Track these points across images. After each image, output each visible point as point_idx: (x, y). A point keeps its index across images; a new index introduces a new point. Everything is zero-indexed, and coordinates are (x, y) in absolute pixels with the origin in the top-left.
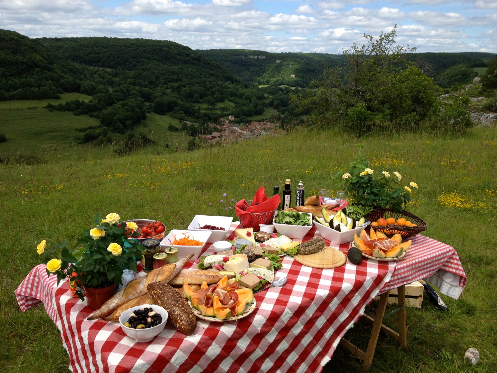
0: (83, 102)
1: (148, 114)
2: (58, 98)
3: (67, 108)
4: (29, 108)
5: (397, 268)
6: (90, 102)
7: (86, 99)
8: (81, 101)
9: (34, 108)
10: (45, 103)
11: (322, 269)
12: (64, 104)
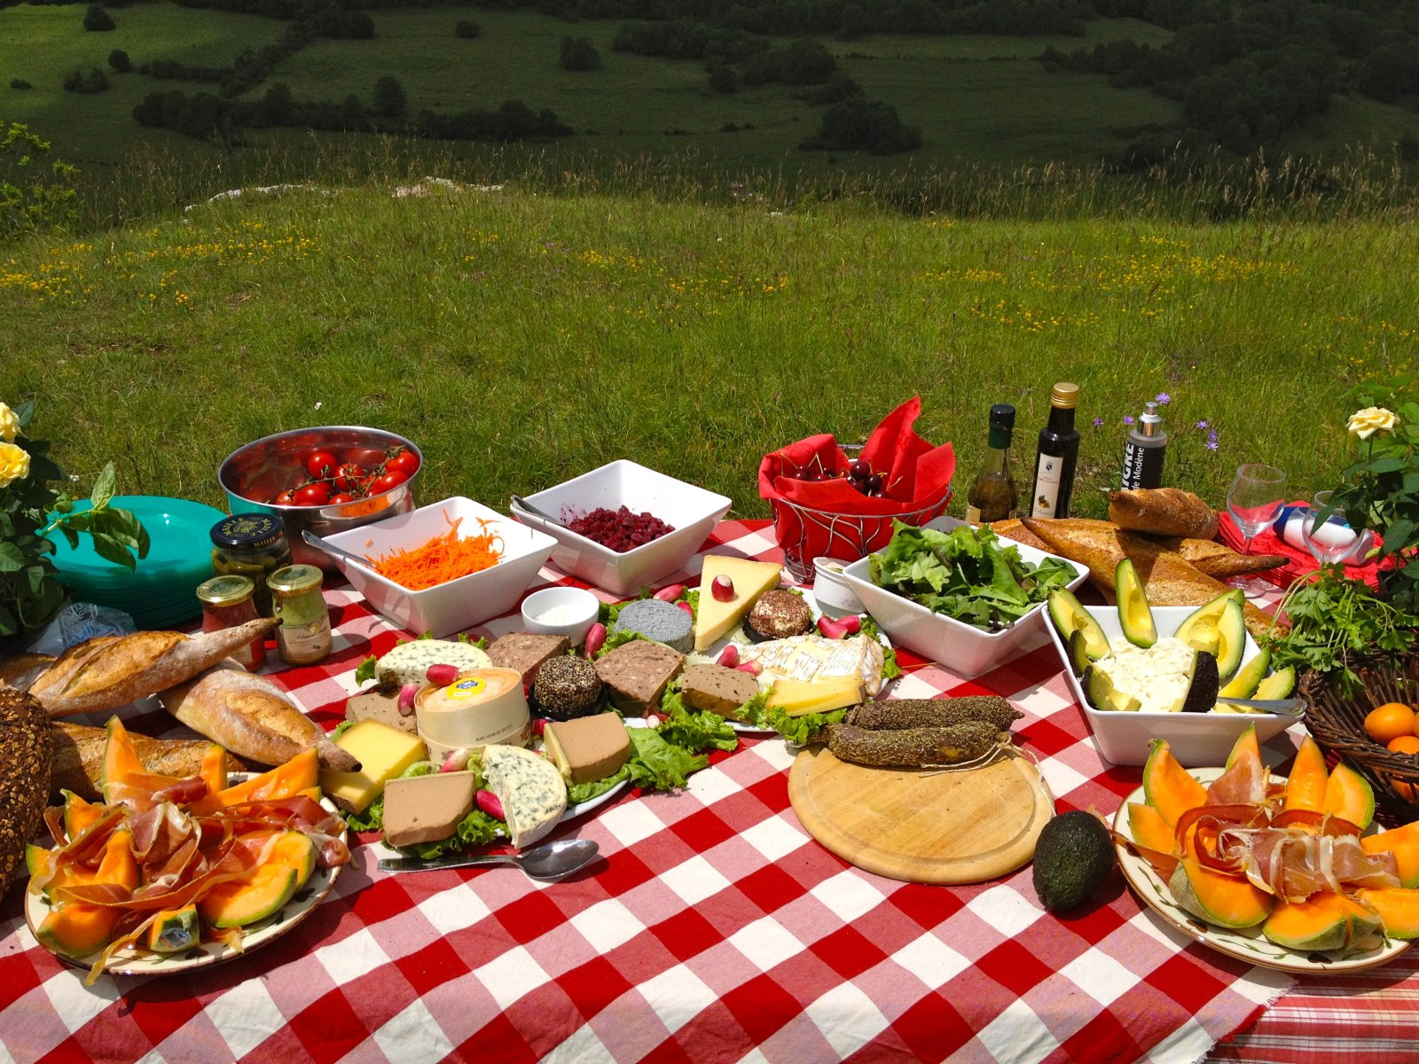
0: (1145, 47)
1: (1338, 97)
2: (1077, 33)
3: (1096, 64)
4: (995, 59)
5: (1271, 1015)
6: (1164, 47)
7: (1154, 38)
8: (1139, 44)
9: (1007, 59)
10: (1038, 47)
11: (847, 864)
12: (1090, 51)
